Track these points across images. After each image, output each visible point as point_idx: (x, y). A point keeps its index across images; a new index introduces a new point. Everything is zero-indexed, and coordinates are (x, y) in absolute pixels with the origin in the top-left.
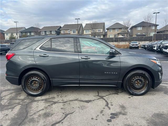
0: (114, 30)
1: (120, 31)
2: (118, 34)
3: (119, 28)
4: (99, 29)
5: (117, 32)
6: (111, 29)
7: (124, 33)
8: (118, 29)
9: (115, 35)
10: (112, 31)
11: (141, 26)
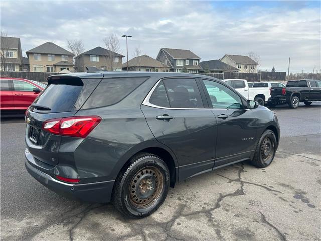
0: (45, 58)
1: (57, 61)
2: (55, 66)
3: (56, 55)
4: (9, 51)
5: (51, 61)
6: (37, 53)
7: (66, 64)
8: (54, 56)
9: (48, 69)
10: (39, 58)
11: (96, 55)
